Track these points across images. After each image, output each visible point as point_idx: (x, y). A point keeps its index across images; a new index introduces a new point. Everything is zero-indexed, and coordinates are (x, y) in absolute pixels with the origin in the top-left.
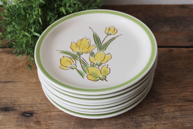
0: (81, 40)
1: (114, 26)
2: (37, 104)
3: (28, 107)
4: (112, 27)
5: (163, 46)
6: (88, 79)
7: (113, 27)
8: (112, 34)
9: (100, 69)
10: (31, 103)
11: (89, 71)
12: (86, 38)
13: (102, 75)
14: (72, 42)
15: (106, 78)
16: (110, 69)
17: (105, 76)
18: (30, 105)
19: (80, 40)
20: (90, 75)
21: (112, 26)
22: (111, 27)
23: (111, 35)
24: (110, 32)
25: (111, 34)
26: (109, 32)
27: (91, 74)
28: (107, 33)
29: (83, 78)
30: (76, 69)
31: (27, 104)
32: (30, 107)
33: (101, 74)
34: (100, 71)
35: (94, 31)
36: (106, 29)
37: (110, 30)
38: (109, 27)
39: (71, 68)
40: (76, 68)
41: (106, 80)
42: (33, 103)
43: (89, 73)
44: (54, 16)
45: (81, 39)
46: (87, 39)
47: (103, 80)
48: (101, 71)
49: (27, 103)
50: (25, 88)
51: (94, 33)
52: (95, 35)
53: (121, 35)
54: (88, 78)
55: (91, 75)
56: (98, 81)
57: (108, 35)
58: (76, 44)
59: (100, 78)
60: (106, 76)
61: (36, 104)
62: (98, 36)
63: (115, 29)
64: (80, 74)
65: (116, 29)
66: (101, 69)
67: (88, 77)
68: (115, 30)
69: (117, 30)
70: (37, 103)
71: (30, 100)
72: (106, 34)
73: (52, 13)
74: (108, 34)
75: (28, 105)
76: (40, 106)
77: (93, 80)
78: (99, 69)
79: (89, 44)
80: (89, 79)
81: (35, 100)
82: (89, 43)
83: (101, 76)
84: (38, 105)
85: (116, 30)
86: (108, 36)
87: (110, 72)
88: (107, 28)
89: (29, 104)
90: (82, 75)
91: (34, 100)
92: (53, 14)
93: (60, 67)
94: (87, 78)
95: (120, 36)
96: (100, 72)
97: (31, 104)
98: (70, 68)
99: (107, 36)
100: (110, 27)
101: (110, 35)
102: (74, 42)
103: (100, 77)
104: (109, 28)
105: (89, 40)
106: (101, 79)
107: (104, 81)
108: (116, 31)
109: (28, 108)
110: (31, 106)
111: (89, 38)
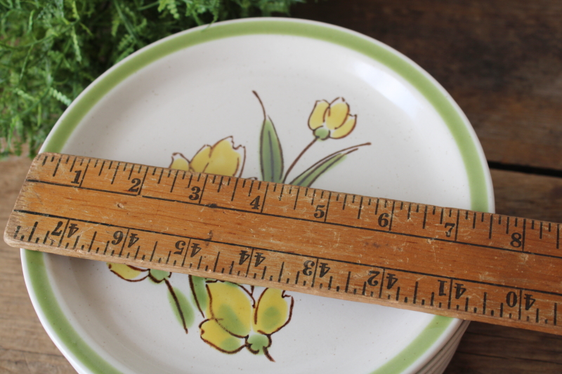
0: (212, 148)
1: (347, 100)
2: (42, 354)
3: (9, 361)
4: (340, 101)
5: (536, 164)
6: (204, 336)
7: (343, 100)
8: (332, 136)
9: (256, 299)
10: (20, 347)
11: (211, 303)
12: (230, 139)
13: (260, 326)
14: (175, 154)
15: (269, 346)
16: (292, 306)
17: (269, 336)
18: (16, 356)
19: (207, 149)
20: (213, 322)
21: (340, 95)
22: (337, 99)
23: (329, 140)
24: (327, 126)
25: (328, 137)
26: (322, 124)
27: (217, 316)
28: (314, 128)
29: (186, 330)
30: (167, 283)
31: (7, 350)
32: (16, 363)
33: (256, 322)
34: (254, 306)
35: (267, 113)
36: (315, 106)
37: (329, 115)
38: (326, 101)
39: (150, 275)
40: (169, 280)
41: (267, 353)
42: (27, 349)
43: (211, 311)
44: (135, 19)
45: (212, 144)
46: (236, 146)
47: (256, 352)
48: (257, 309)
49: (8, 345)
50: (11, 281)
51: (267, 119)
52: (269, 133)
53: (369, 144)
54: (203, 332)
55: (216, 320)
56: (238, 353)
57: (317, 137)
58: (190, 162)
59: (249, 341)
60: (272, 337)
61: (37, 353)
62: (278, 139)
63: (348, 114)
64: (176, 308)
65: (352, 112)
66: (259, 300)
67: (203, 326)
68: (349, 118)
69: (356, 116)
70: (40, 351)
71: (19, 334)
72: (311, 132)
73: (127, 10)
74: (317, 133)
75: (8, 356)
76: (47, 366)
77: (218, 345)
78: (251, 295)
79: (237, 170)
80: (205, 341)
81: (35, 337)
82: (238, 165)
83: (253, 332)
84: (43, 358)
85: (354, 118)
86: (319, 142)
87: (290, 319)
88: (318, 103)
89: (14, 350)
90: (184, 315)
91: (33, 333)
92: (132, 14)
93: (110, 267)
94: (200, 331)
95: (360, 148)
96: (252, 310)
97: (20, 351)
98: (146, 273)
99: (314, 141)
100: (330, 101)
101: (324, 139)
102: (182, 155)
103: (247, 337)
104: (327, 105)
105: (241, 151)
106: (248, 346)
107: (262, 356)
108: (351, 120)
109: (9, 368)
110: (18, 359)
111: (243, 145)
